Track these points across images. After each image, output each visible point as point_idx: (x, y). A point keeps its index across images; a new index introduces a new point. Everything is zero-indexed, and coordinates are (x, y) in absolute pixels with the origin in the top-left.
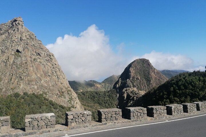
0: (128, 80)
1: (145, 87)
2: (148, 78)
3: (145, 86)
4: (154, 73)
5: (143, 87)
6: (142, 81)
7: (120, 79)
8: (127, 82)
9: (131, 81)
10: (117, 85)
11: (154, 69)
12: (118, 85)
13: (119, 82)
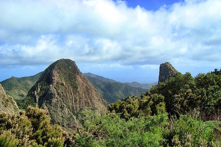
0: (51, 85)
1: (71, 96)
2: (75, 85)
3: (71, 93)
4: (81, 78)
5: (69, 96)
6: (67, 88)
7: (39, 83)
8: (50, 88)
9: (55, 88)
10: (35, 91)
11: (81, 73)
12: (37, 92)
13: (38, 89)
